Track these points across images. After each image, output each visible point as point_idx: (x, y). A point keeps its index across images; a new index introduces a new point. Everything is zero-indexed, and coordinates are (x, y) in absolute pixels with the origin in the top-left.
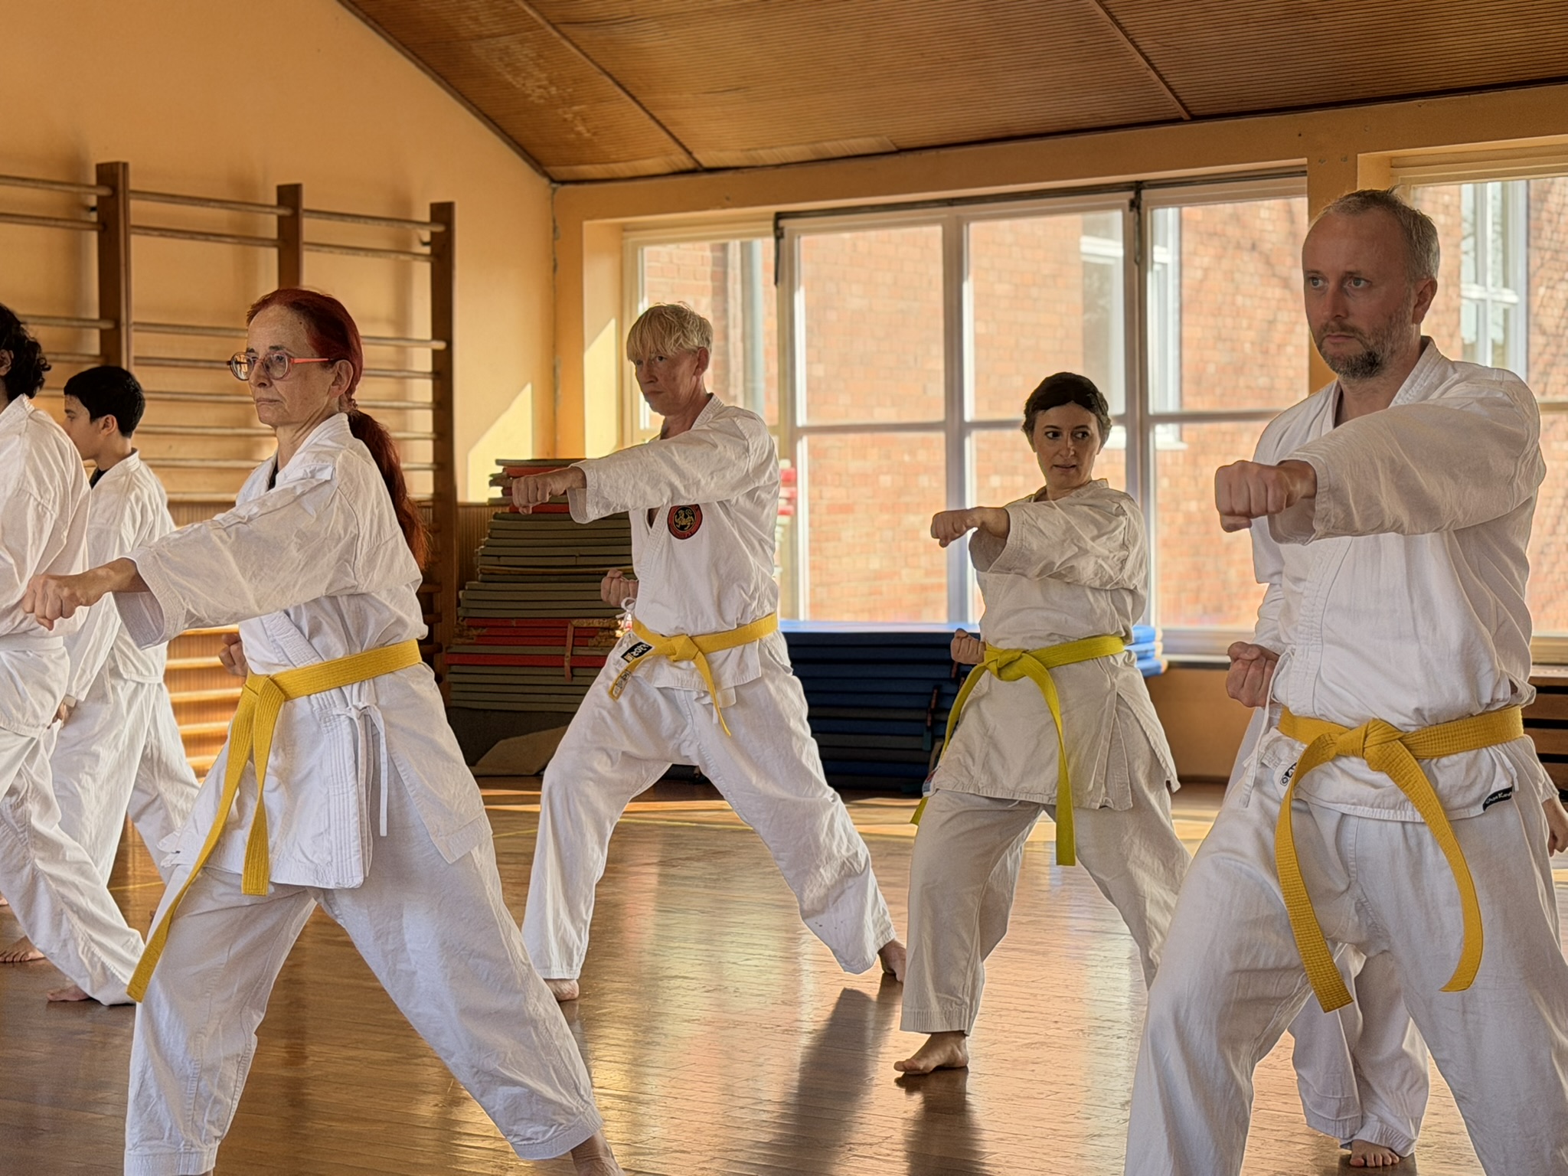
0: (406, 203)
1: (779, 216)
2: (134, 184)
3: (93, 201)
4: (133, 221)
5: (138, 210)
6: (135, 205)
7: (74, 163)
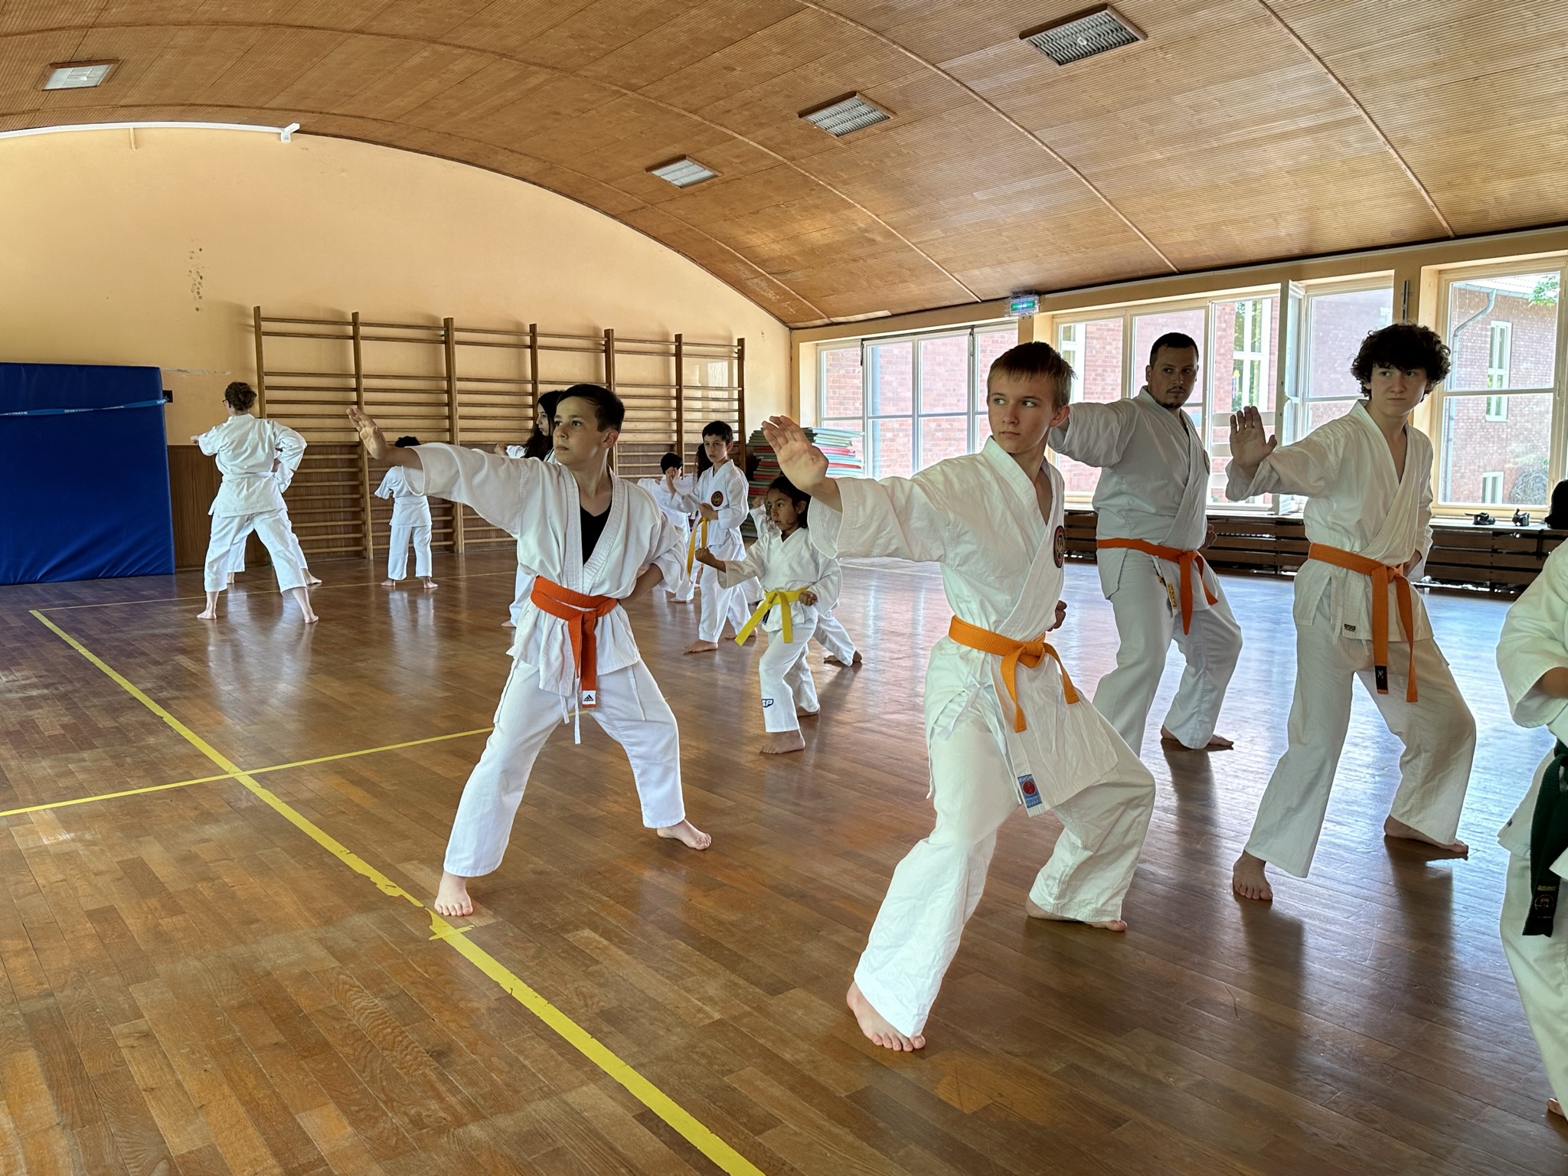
0: (731, 339)
1: (863, 340)
2: (616, 335)
3: (603, 343)
4: (616, 348)
5: (617, 345)
6: (616, 344)
7: (596, 330)
